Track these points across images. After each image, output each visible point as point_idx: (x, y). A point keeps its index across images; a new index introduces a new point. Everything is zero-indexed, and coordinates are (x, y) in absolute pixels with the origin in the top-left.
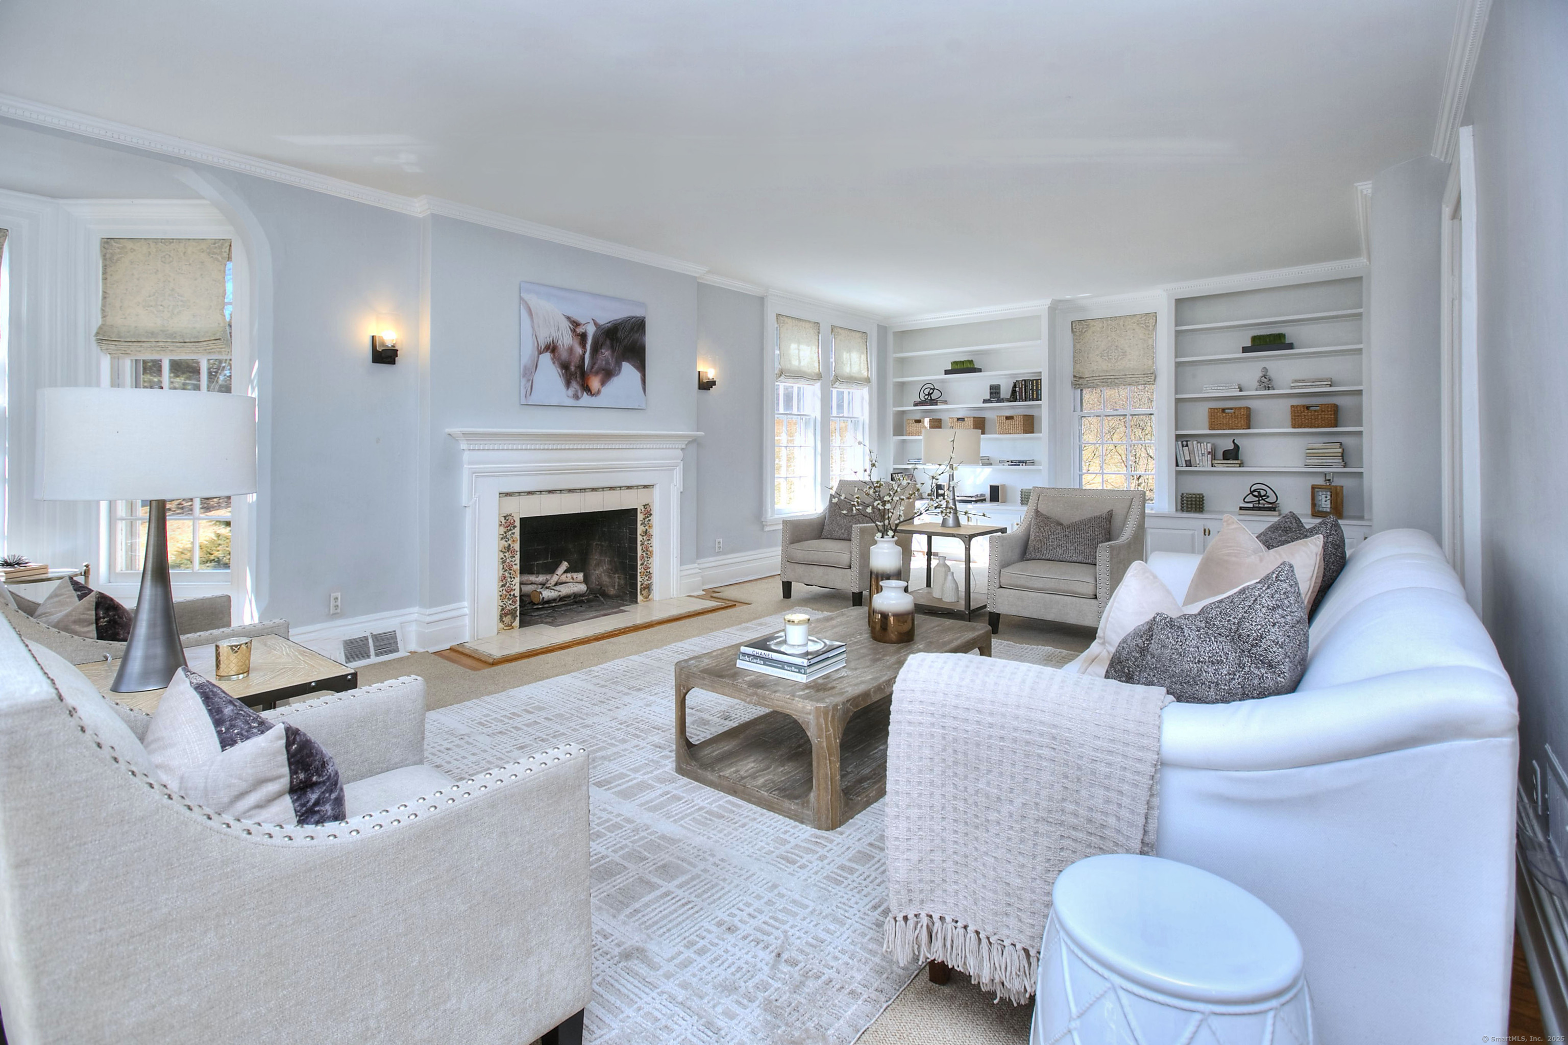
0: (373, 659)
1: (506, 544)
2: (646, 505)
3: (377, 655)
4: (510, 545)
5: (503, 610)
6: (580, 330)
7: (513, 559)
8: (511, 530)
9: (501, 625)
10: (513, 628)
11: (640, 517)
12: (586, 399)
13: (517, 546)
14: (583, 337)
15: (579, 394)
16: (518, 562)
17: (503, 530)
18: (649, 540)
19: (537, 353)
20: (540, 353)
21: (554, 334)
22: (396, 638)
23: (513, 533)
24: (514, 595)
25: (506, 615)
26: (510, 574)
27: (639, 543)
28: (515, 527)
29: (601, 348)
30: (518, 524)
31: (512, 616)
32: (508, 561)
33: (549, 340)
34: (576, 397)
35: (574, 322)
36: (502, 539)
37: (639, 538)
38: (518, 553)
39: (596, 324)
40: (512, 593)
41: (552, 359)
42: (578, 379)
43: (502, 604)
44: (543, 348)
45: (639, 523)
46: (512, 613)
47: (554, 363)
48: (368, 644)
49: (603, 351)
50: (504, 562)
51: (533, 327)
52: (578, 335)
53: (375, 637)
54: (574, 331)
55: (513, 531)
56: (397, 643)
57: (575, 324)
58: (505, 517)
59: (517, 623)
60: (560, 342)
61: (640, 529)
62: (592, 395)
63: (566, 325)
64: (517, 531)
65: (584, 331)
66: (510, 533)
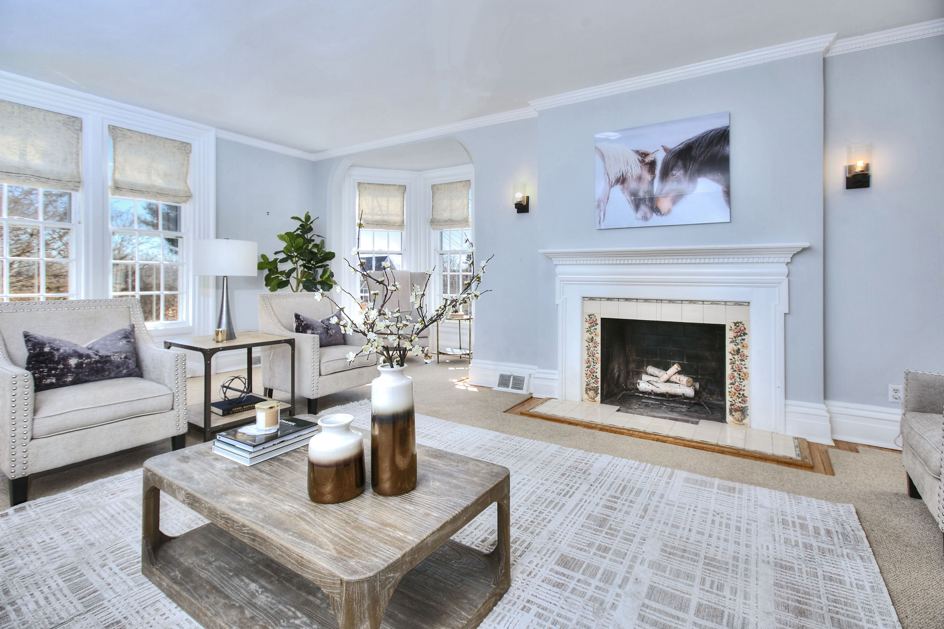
0: (510, 390)
1: (590, 337)
2: (738, 323)
3: (512, 388)
4: (593, 338)
5: (587, 385)
6: (648, 159)
7: (596, 349)
8: (593, 326)
9: (586, 396)
10: (595, 401)
11: (729, 335)
12: (655, 219)
13: (598, 339)
14: (652, 165)
15: (649, 215)
16: (599, 351)
17: (587, 325)
18: (743, 360)
19: (608, 188)
20: (612, 186)
21: (623, 169)
22: (523, 381)
23: (596, 329)
24: (596, 376)
25: (590, 390)
26: (593, 359)
27: (728, 361)
28: (597, 324)
29: (672, 170)
30: (599, 322)
31: (595, 392)
32: (591, 349)
33: (619, 175)
34: (645, 218)
35: (643, 153)
36: (587, 331)
37: (728, 356)
38: (600, 345)
39: (665, 149)
40: (595, 375)
41: (622, 190)
42: (647, 203)
43: (587, 380)
44: (613, 182)
45: (728, 341)
46: (595, 390)
47: (624, 193)
48: (510, 380)
49: (674, 172)
50: (588, 349)
51: (605, 168)
52: (648, 164)
53: (515, 378)
54: (642, 162)
55: (596, 327)
56: (523, 384)
57: (644, 155)
58: (589, 316)
59: (598, 398)
60: (629, 174)
61: (729, 347)
62: (662, 215)
63: (634, 159)
64: (599, 327)
65: (652, 159)
66: (593, 328)
